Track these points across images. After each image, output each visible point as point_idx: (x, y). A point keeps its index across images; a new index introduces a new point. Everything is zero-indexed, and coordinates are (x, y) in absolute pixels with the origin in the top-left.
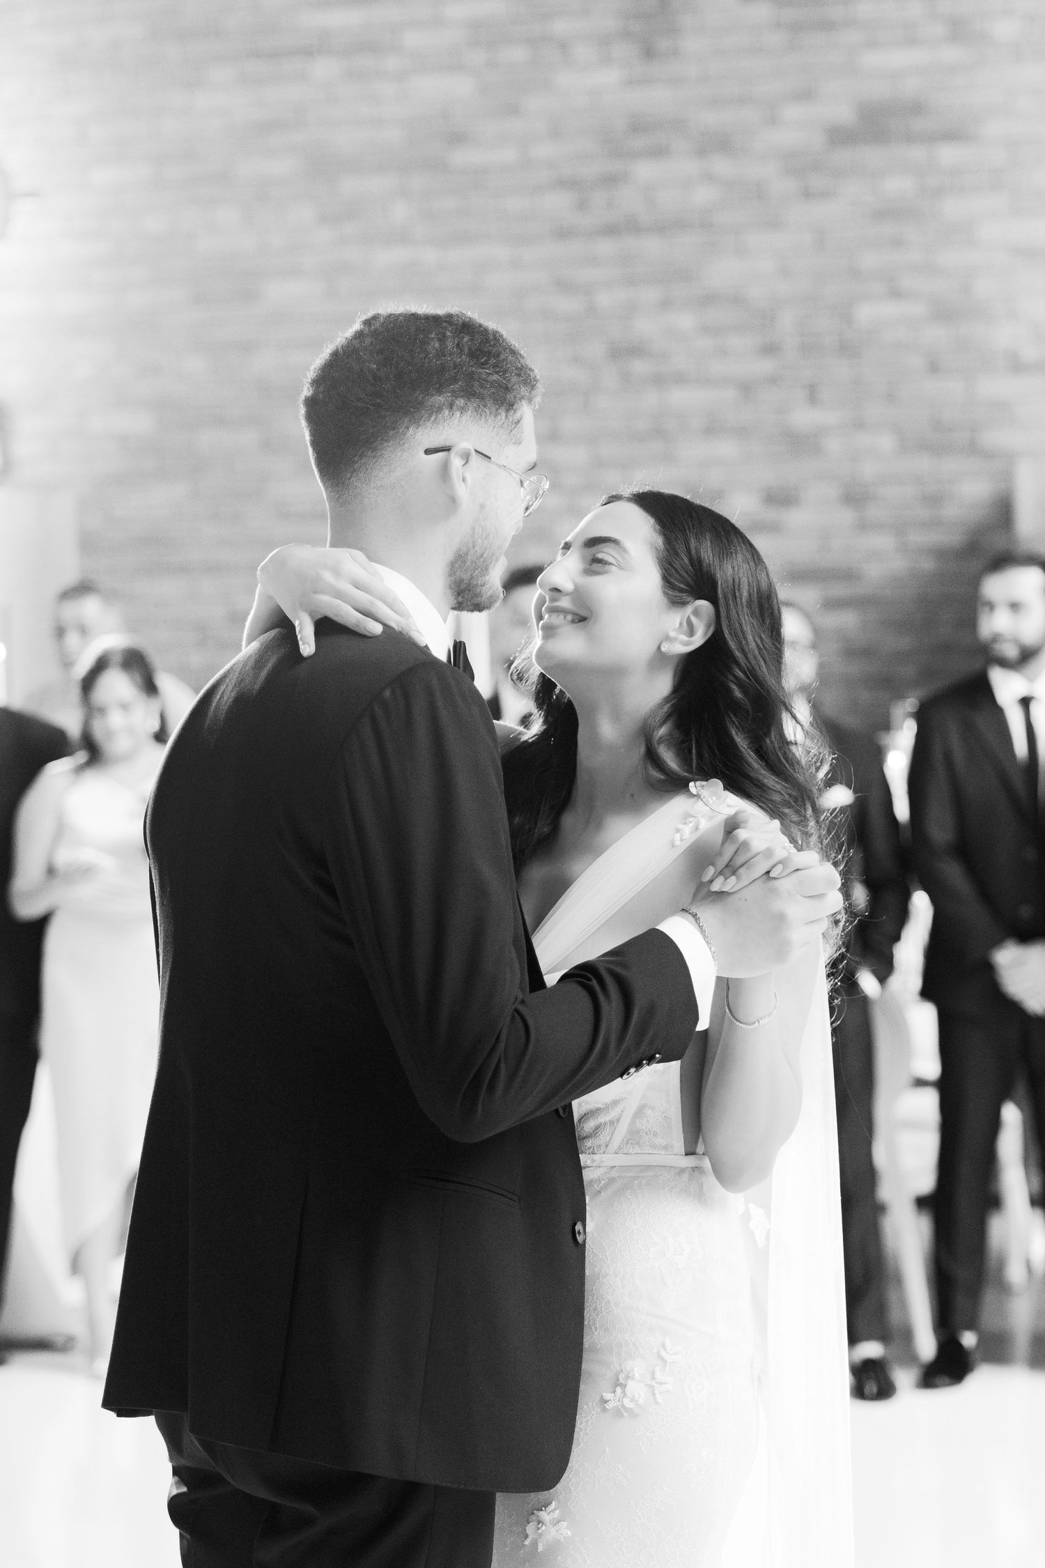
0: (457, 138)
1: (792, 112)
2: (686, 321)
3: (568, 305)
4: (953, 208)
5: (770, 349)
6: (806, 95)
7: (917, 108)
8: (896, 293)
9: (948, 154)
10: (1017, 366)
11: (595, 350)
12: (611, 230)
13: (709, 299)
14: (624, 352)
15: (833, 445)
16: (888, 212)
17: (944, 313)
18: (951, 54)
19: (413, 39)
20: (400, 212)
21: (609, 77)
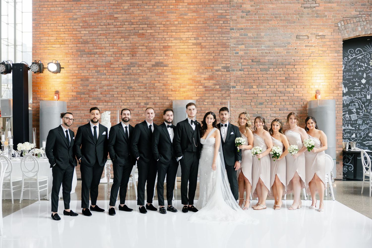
0: (111, 64)
1: (148, 63)
2: (136, 85)
3: (123, 82)
4: (165, 74)
5: (145, 88)
6: (150, 61)
7: (162, 63)
8: (159, 83)
9: (165, 68)
10: (172, 91)
11: (126, 87)
12: (128, 75)
13: (139, 82)
14: (130, 88)
15: (152, 98)
16: (159, 74)
17: (164, 85)
18: (165, 57)
19: (106, 53)
20: (105, 72)
21: (129, 58)
